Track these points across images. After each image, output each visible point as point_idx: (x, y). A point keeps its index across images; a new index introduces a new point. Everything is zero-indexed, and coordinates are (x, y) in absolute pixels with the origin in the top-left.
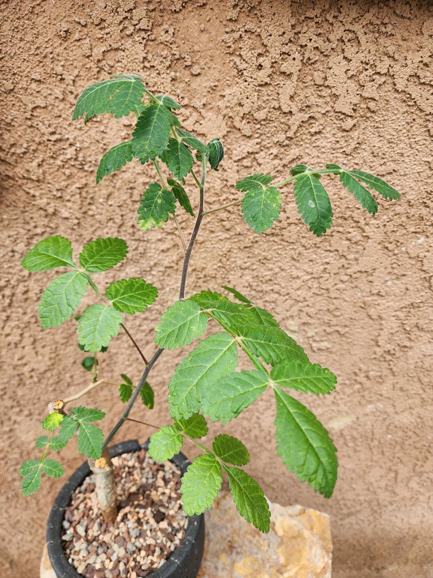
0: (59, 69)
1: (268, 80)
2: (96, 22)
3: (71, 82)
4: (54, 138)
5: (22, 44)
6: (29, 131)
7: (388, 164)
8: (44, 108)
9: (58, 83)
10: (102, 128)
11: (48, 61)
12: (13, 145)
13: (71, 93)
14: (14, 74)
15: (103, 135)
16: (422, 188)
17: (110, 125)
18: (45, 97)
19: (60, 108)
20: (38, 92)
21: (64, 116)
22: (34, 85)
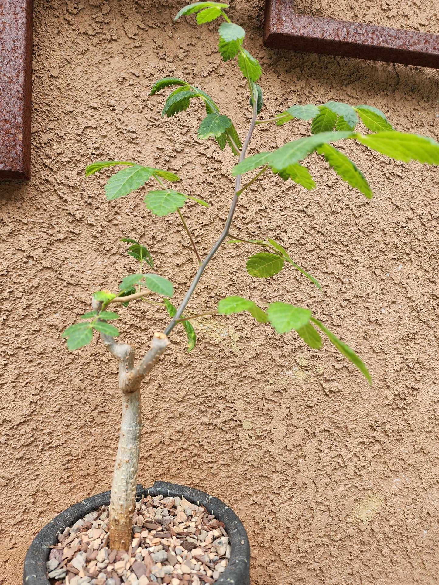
0: (113, 103)
1: (268, 127)
2: (147, 75)
3: (121, 113)
4: (97, 152)
5: (88, 82)
6: (77, 144)
7: (361, 197)
8: (94, 128)
9: (109, 112)
10: (139, 149)
11: (106, 95)
12: (59, 154)
13: (119, 120)
14: (76, 102)
15: (139, 154)
16: (390, 220)
17: (146, 147)
18: (97, 121)
19: (107, 130)
20: (92, 116)
21: (109, 136)
22: (90, 112)
